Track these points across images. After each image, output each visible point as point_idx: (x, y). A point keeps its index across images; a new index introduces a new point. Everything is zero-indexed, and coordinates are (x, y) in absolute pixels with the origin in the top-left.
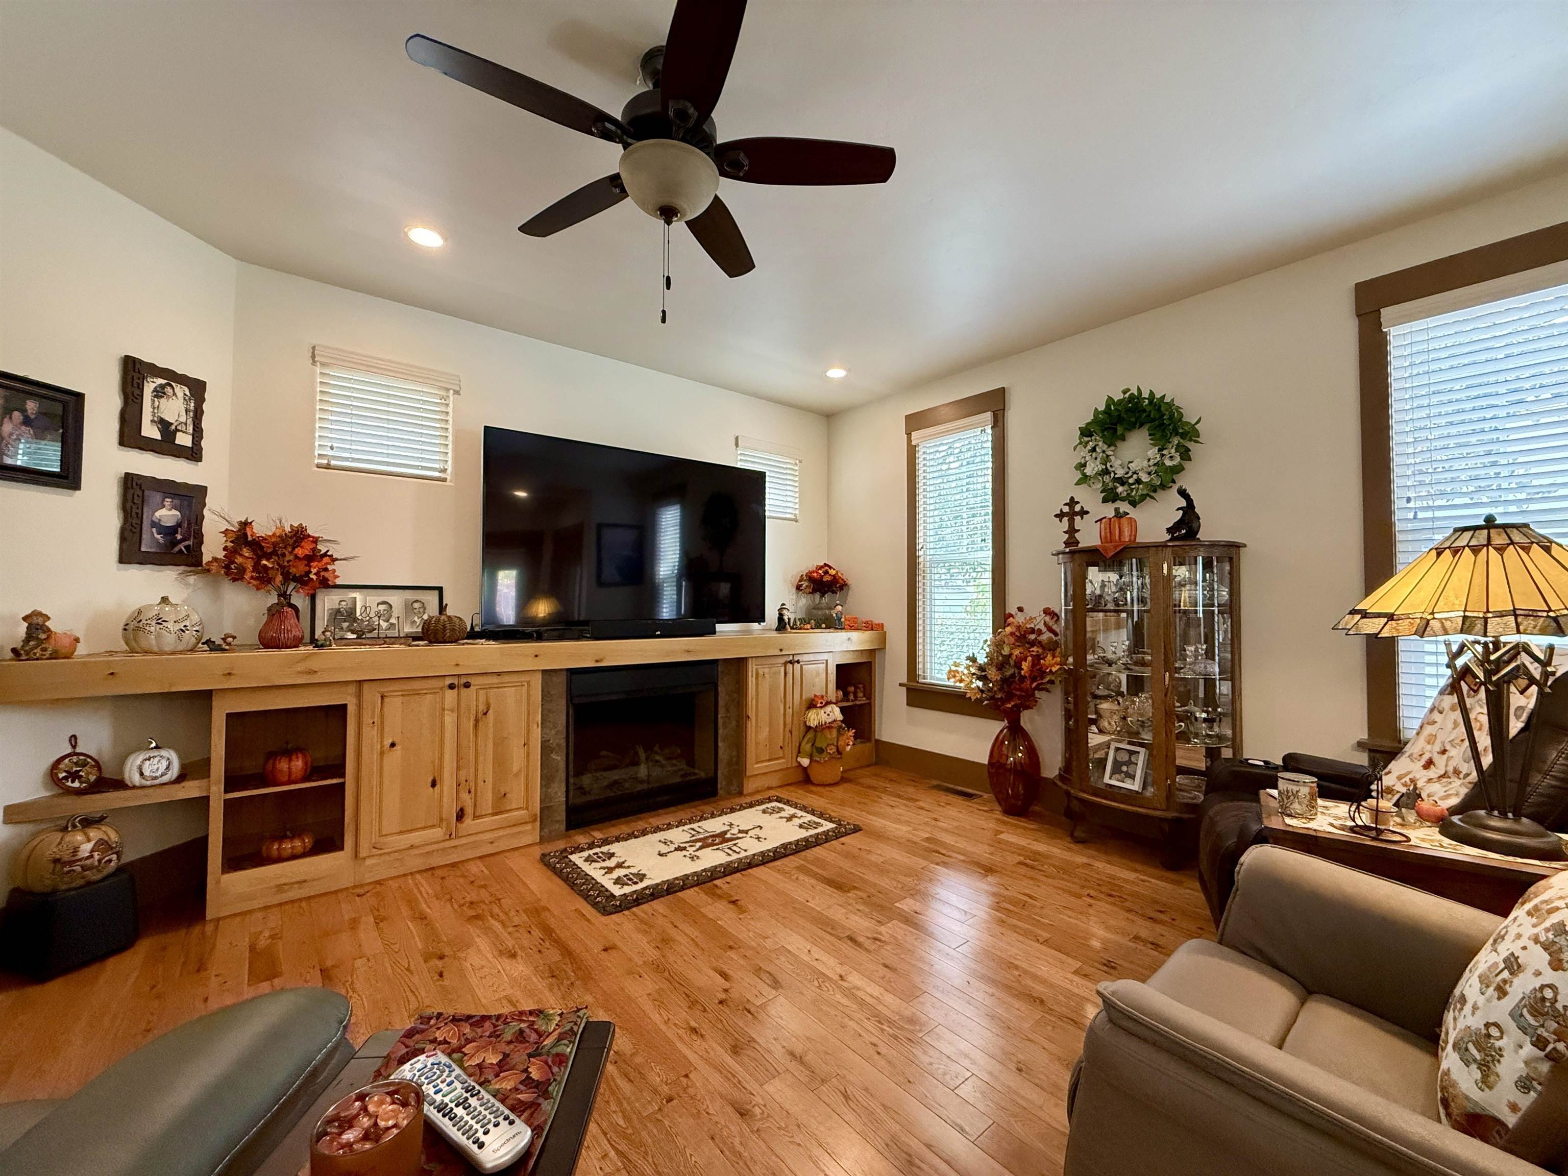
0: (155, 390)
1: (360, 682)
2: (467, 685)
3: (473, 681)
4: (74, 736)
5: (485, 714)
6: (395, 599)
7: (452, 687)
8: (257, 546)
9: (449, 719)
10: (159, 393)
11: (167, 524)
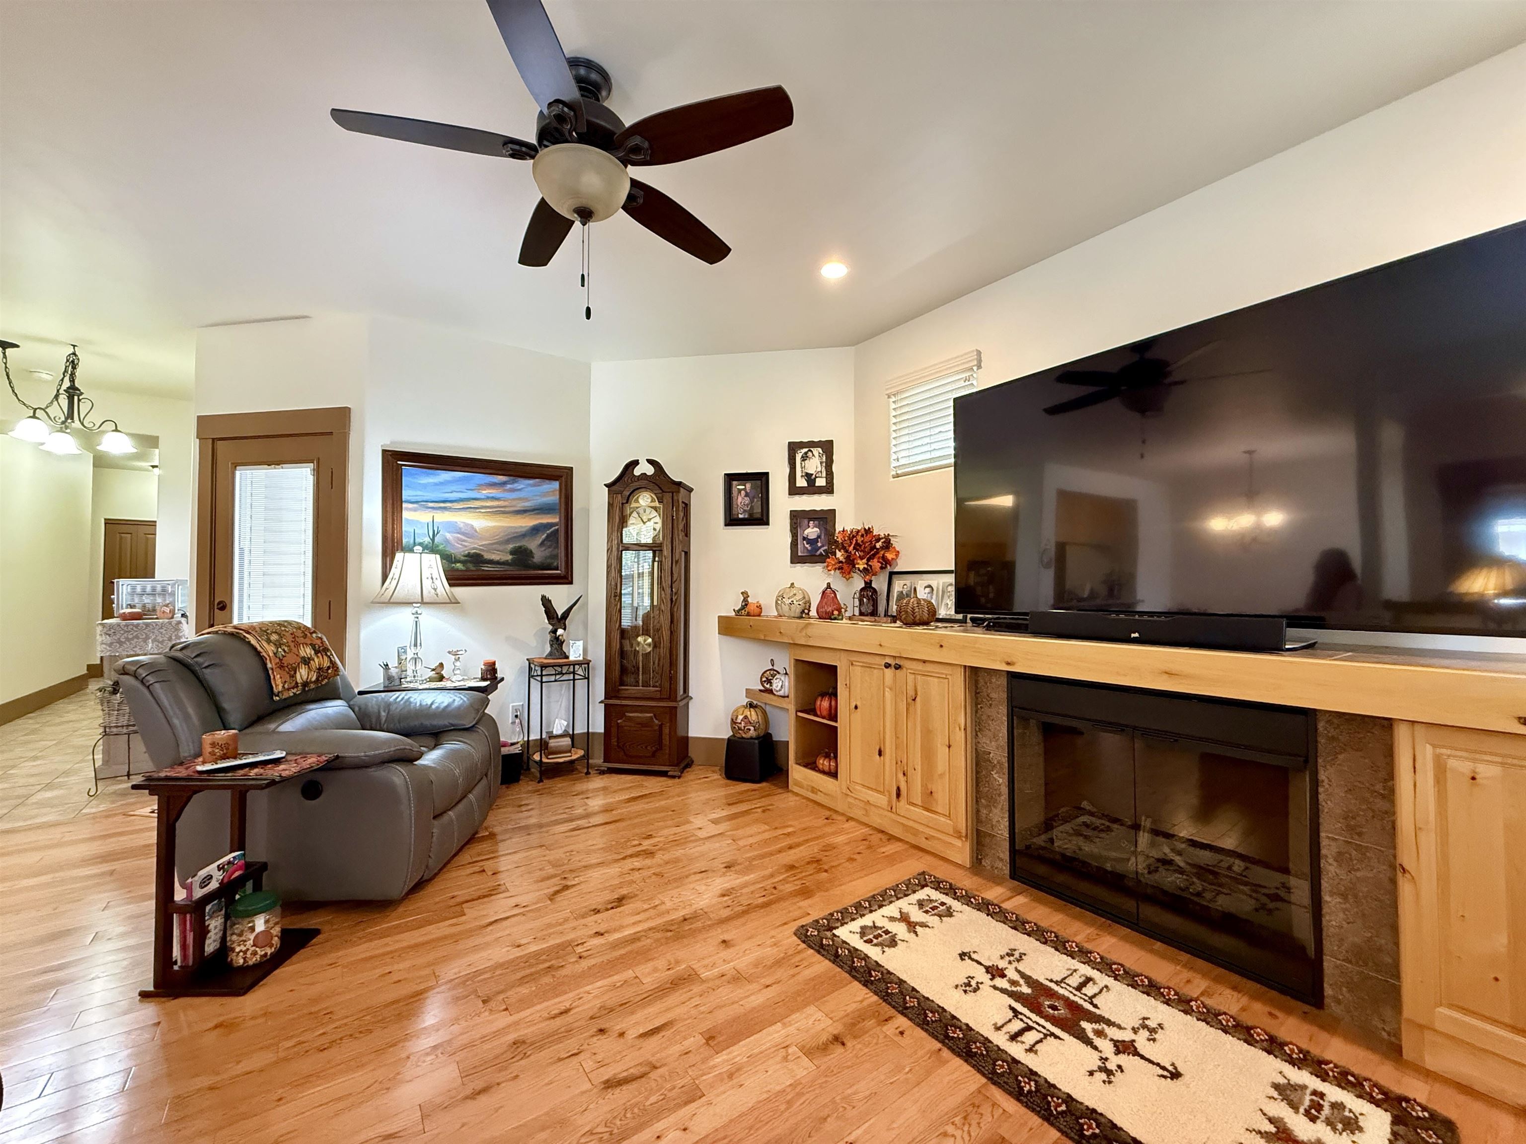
0: (802, 457)
2: (898, 667)
3: (903, 664)
4: (772, 660)
5: (914, 700)
7: (888, 666)
9: (889, 697)
10: (804, 458)
11: (812, 536)
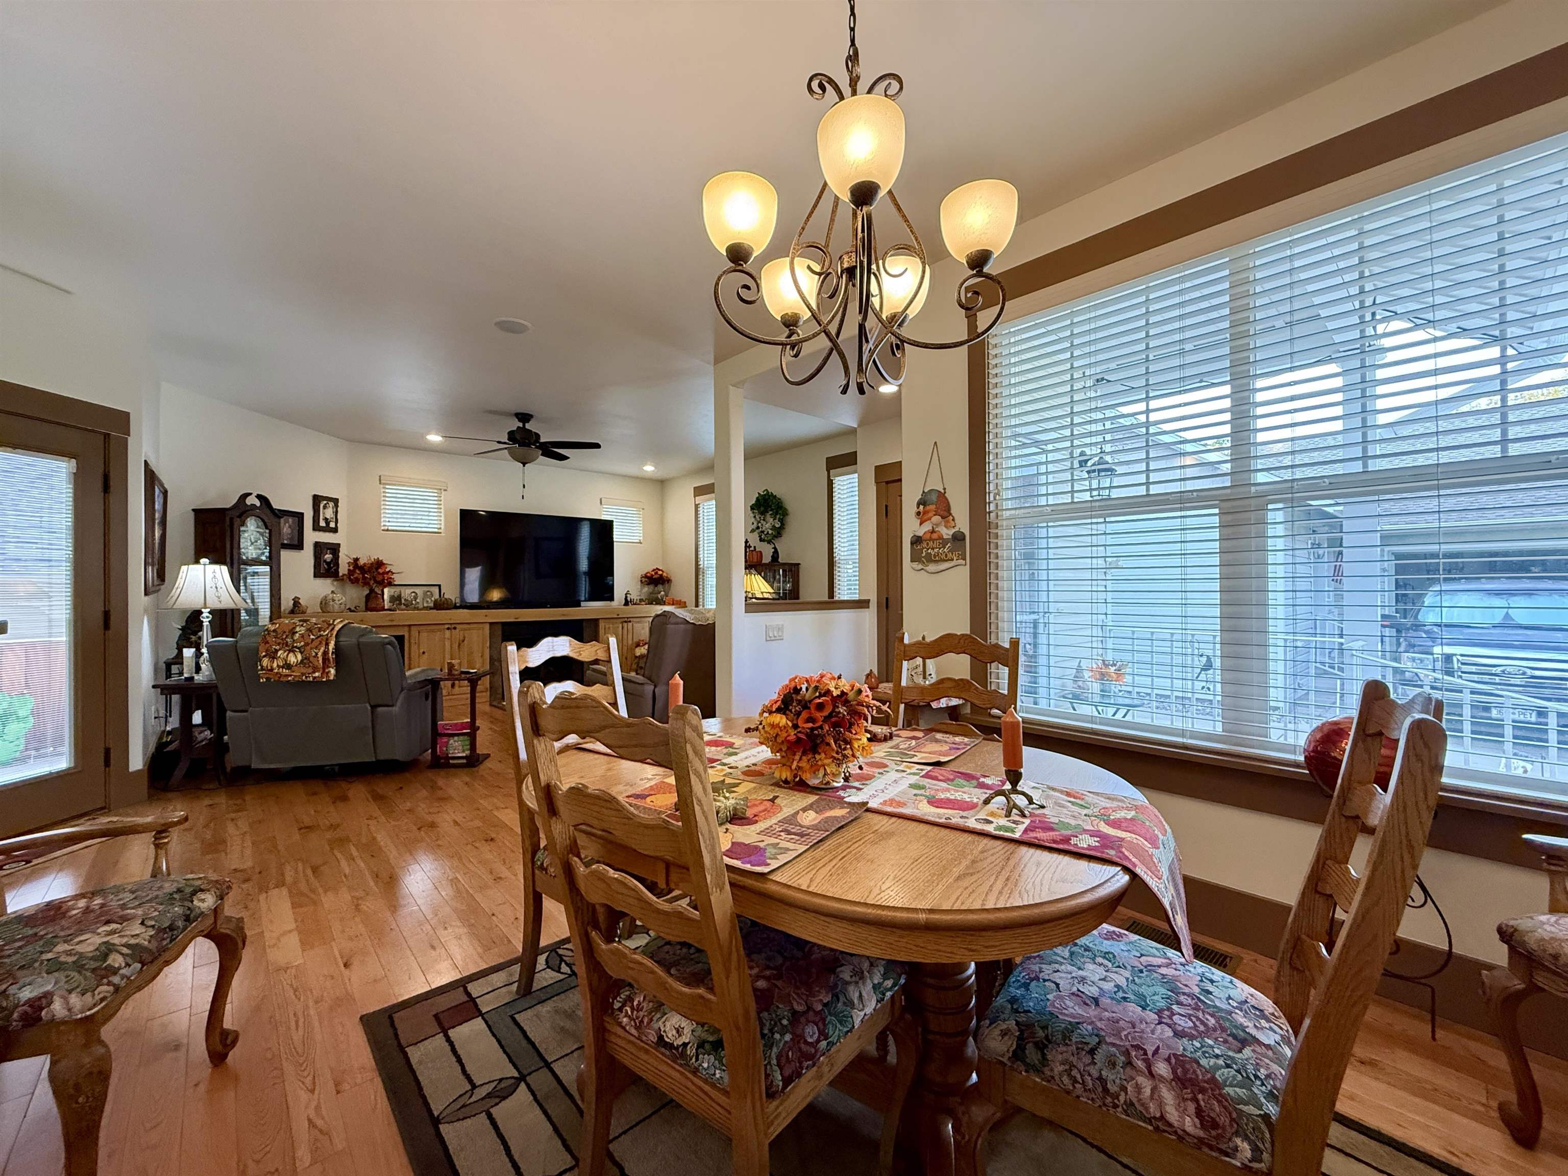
0: (323, 506)
1: (410, 626)
2: (455, 628)
3: (457, 626)
5: (463, 641)
6: (419, 591)
7: (448, 629)
8: (362, 569)
9: (447, 644)
10: (325, 507)
11: (328, 560)
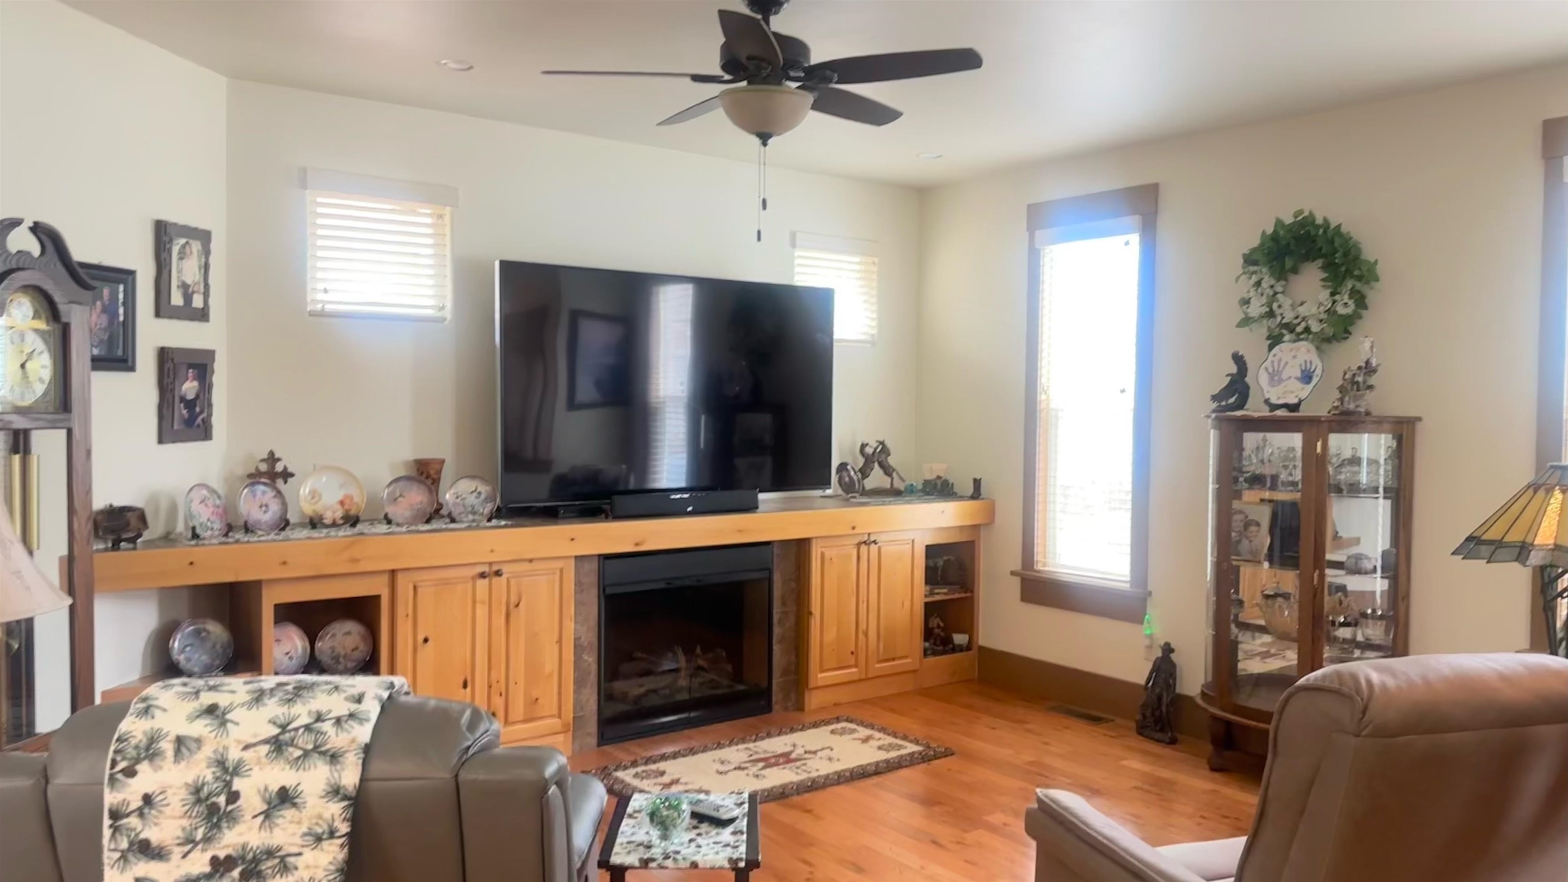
0: (181, 251)
1: (393, 572)
2: (498, 573)
3: (504, 568)
5: (517, 605)
7: (483, 575)
9: (481, 613)
10: (182, 256)
11: (190, 396)
